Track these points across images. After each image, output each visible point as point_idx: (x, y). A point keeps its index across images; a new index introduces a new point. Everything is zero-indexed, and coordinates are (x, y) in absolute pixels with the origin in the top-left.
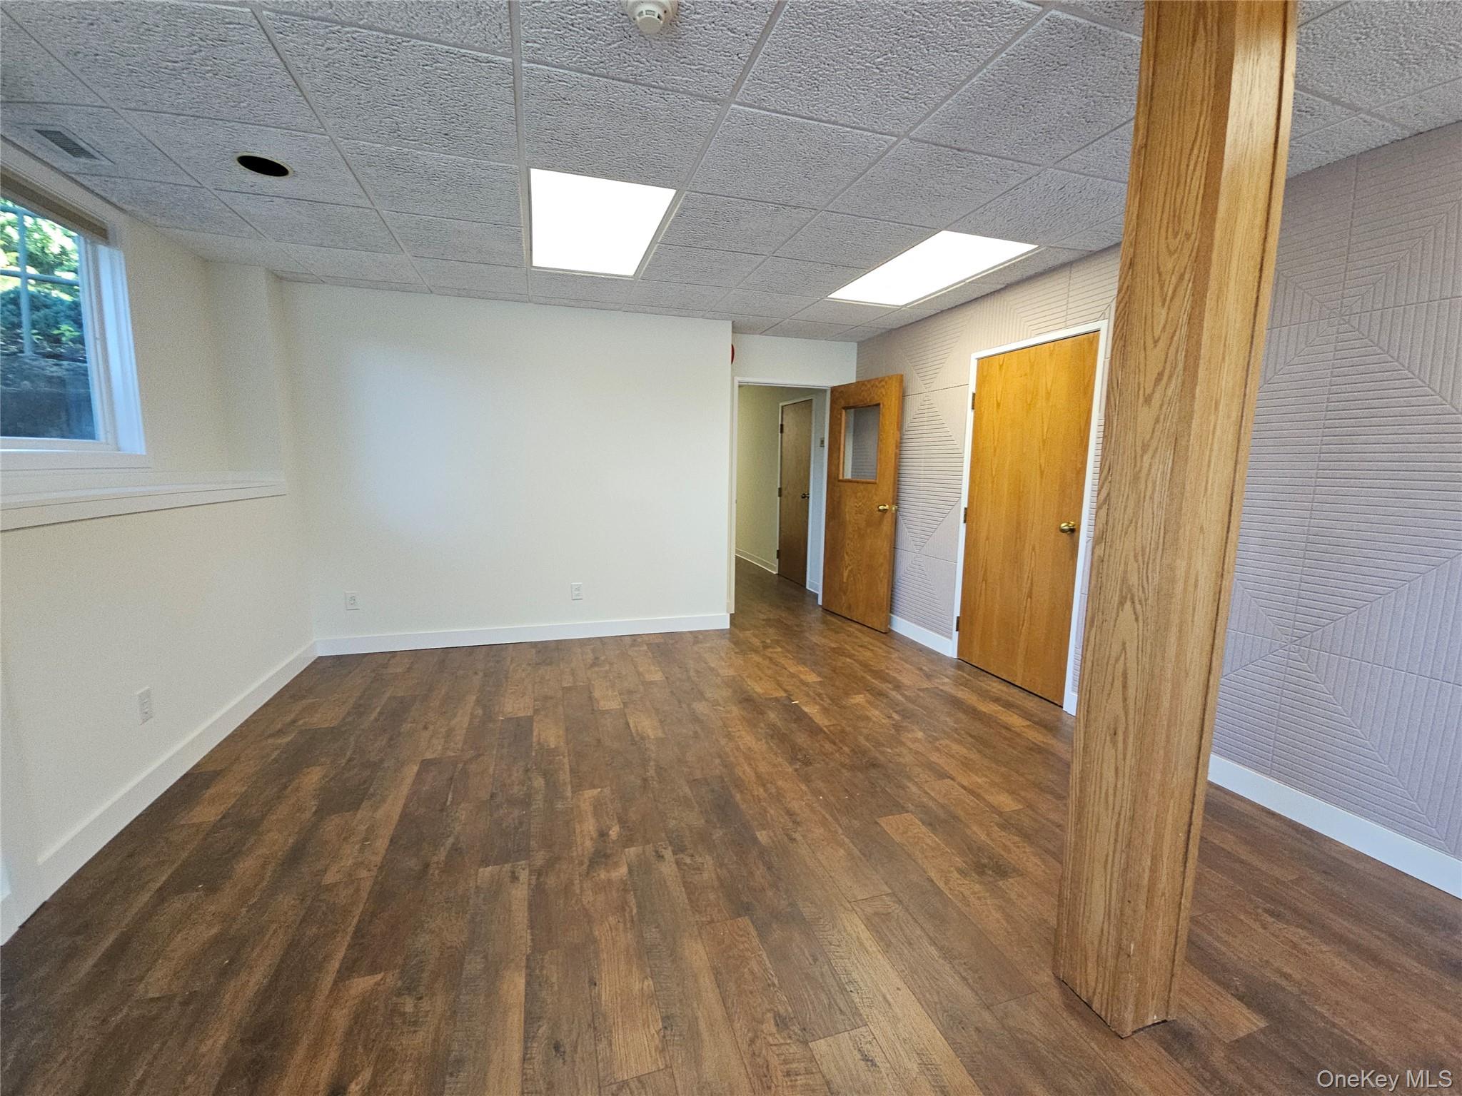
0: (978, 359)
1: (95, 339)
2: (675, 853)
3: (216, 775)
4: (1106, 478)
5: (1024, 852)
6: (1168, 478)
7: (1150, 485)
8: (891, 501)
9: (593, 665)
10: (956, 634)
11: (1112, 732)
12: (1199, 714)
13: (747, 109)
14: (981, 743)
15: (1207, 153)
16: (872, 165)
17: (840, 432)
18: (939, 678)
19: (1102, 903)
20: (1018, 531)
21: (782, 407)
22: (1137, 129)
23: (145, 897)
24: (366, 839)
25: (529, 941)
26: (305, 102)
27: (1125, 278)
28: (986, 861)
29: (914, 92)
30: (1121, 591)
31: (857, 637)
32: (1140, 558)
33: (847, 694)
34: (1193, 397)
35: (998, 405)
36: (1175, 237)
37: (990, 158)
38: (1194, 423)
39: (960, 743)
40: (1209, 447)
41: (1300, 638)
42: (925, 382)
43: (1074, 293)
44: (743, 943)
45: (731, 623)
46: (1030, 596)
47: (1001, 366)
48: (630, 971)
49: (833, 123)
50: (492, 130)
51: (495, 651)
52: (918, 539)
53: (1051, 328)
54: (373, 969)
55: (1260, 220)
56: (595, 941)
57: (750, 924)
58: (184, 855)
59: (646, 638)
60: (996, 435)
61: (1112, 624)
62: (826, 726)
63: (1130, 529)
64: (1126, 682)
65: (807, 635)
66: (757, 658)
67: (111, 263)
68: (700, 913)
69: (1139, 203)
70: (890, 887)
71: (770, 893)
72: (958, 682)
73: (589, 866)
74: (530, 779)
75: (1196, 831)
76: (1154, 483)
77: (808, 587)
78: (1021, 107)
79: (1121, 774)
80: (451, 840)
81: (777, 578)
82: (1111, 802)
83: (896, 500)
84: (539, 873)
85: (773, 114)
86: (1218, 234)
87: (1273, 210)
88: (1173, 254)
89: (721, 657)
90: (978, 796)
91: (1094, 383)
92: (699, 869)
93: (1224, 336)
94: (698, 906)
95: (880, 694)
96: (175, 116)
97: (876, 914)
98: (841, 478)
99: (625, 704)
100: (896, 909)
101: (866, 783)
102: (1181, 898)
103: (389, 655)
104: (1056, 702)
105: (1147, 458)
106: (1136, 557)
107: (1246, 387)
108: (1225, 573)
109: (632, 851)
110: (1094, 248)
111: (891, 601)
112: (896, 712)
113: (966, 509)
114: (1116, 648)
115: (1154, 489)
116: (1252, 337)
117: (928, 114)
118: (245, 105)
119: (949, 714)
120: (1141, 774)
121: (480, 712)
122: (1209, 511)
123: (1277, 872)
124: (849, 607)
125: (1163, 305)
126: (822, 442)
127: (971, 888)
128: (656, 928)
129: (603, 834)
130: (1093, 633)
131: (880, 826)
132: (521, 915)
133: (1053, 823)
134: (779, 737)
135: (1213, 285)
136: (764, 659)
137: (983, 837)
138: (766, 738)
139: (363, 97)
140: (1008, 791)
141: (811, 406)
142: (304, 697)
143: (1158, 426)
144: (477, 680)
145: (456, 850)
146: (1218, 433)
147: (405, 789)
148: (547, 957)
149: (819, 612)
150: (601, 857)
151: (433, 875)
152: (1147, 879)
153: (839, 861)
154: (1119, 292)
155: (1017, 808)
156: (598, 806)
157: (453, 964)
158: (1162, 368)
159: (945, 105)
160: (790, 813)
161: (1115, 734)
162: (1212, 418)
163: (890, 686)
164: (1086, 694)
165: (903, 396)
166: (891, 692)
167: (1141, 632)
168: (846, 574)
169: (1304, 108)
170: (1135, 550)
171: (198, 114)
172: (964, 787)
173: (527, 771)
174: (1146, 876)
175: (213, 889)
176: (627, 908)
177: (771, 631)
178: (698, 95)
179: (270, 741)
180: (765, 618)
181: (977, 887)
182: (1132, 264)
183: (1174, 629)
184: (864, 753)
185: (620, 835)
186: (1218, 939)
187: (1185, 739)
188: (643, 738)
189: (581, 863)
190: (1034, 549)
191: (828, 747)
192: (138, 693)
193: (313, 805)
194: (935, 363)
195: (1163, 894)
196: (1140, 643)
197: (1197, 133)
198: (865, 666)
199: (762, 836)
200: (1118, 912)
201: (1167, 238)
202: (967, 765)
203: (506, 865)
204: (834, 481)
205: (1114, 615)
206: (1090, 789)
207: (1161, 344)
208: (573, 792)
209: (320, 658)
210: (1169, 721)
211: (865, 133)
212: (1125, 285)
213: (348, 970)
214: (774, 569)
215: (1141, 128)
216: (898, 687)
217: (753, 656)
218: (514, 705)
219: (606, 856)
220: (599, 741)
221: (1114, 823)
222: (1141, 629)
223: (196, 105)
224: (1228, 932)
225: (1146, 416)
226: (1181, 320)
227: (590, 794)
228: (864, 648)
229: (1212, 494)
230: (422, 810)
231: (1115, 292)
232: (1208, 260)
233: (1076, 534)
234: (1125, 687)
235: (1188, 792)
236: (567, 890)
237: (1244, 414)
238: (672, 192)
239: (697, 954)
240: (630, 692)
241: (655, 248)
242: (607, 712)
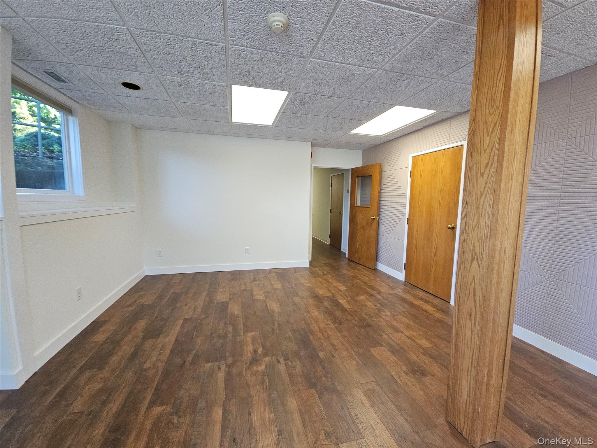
0: (412, 157)
1: (67, 151)
2: (285, 360)
3: (105, 322)
4: (465, 207)
5: (433, 365)
6: (491, 208)
7: (484, 210)
8: (376, 215)
9: (254, 281)
10: (404, 271)
11: (470, 315)
12: (508, 308)
13: (316, 60)
14: (415, 317)
15: (505, 74)
16: (367, 80)
17: (355, 186)
18: (397, 289)
19: (466, 389)
20: (430, 228)
21: (332, 176)
22: (475, 65)
23: (75, 371)
24: (161, 350)
25: (224, 395)
26: (147, 62)
27: (472, 125)
28: (416, 369)
29: (384, 52)
30: (472, 254)
31: (362, 271)
32: (480, 241)
33: (357, 295)
34: (501, 174)
35: (421, 175)
36: (492, 108)
37: (416, 77)
38: (502, 185)
39: (406, 317)
40: (509, 194)
41: (554, 275)
42: (390, 166)
43: (453, 129)
44: (312, 400)
45: (310, 265)
46: (435, 255)
47: (422, 160)
48: (265, 409)
49: (352, 65)
50: (217, 71)
51: (215, 274)
52: (388, 231)
53: (443, 144)
54: (162, 404)
55: (528, 100)
56: (251, 396)
57: (315, 392)
58: (91, 354)
59: (275, 270)
60: (420, 188)
61: (469, 269)
62: (348, 309)
63: (476, 228)
64: (475, 294)
65: (341, 270)
66: (320, 279)
67: (73, 123)
68: (294, 386)
69: (477, 94)
70: (375, 378)
71: (324, 379)
72: (405, 291)
73: (249, 364)
74: (227, 327)
75: (508, 358)
76: (485, 210)
77: (342, 250)
78: (428, 56)
79: (474, 333)
80: (194, 352)
81: (329, 246)
82: (469, 346)
83: (379, 215)
84: (229, 367)
85: (327, 62)
86: (510, 107)
87: (534, 97)
88: (492, 115)
89: (305, 279)
90: (413, 341)
91: (461, 167)
92: (294, 367)
93: (514, 148)
94: (293, 383)
95: (372, 295)
96: (98, 68)
97: (369, 390)
98: (356, 205)
99: (266, 297)
100: (377, 388)
101: (365, 333)
102: (501, 388)
103: (173, 275)
104: (447, 301)
105: (482, 199)
106: (478, 240)
107: (524, 170)
108: (518, 248)
109: (267, 359)
110: (461, 111)
111: (377, 256)
112: (378, 303)
113: (408, 218)
114: (471, 279)
115: (486, 212)
116: (527, 149)
117: (389, 61)
118: (125, 63)
119: (401, 305)
120: (482, 334)
121: (207, 299)
122: (510, 221)
123: (545, 377)
124: (359, 259)
125: (488, 136)
126: (348, 191)
127: (409, 380)
128: (276, 392)
129: (255, 351)
130: (460, 272)
131: (371, 352)
132: (221, 384)
133: (445, 353)
134: (329, 313)
135: (509, 128)
136: (323, 279)
137: (415, 358)
138: (323, 313)
139: (169, 60)
140: (426, 339)
141: (343, 176)
142: (139, 292)
143: (486, 186)
144: (207, 286)
145: (196, 356)
146: (513, 188)
147: (177, 329)
148: (231, 402)
149: (347, 261)
150: (254, 361)
151: (187, 366)
152: (486, 379)
153: (353, 366)
154: (469, 130)
155: (430, 346)
156: (254, 339)
157: (194, 403)
158: (488, 161)
159: (396, 56)
160: (333, 345)
161: (471, 315)
162: (510, 182)
163: (376, 292)
164: (458, 298)
165: (381, 172)
166: (376, 295)
167: (481, 272)
168: (357, 245)
169: (548, 54)
170: (478, 237)
171: (107, 67)
172: (407, 336)
173: (226, 324)
174: (486, 378)
175: (101, 368)
176: (264, 383)
177: (326, 268)
178: (297, 55)
179: (126, 309)
180: (324, 262)
181: (412, 380)
182: (474, 119)
183: (495, 272)
184: (364, 320)
185: (262, 352)
186: (519, 406)
187: (502, 319)
188: (273, 312)
189: (246, 363)
190: (437, 236)
191: (349, 317)
192: (76, 289)
193: (141, 335)
194: (395, 158)
195: (493, 386)
196: (481, 277)
197: (500, 66)
198: (365, 283)
199: (321, 354)
200: (473, 394)
201: (489, 108)
202: (408, 327)
203: (216, 363)
204: (353, 207)
205: (469, 265)
206: (461, 339)
207: (487, 152)
208: (244, 333)
209: (146, 276)
210: (494, 311)
211: (364, 68)
212: (472, 127)
213: (152, 404)
214: (328, 243)
215: (477, 63)
216: (379, 292)
217: (319, 278)
218: (221, 297)
219: (256, 361)
220: (255, 312)
221: (471, 354)
222: (481, 271)
223: (106, 63)
224: (523, 404)
225: (481, 181)
226: (495, 142)
227: (251, 334)
228: (365, 276)
229: (511, 214)
230: (183, 339)
231: (468, 130)
232: (507, 118)
233: (455, 229)
234: (474, 295)
235: (503, 342)
236: (240, 374)
237: (524, 181)
238: (287, 93)
239: (293, 403)
240: (268, 292)
241: (280, 114)
242: (259, 300)
